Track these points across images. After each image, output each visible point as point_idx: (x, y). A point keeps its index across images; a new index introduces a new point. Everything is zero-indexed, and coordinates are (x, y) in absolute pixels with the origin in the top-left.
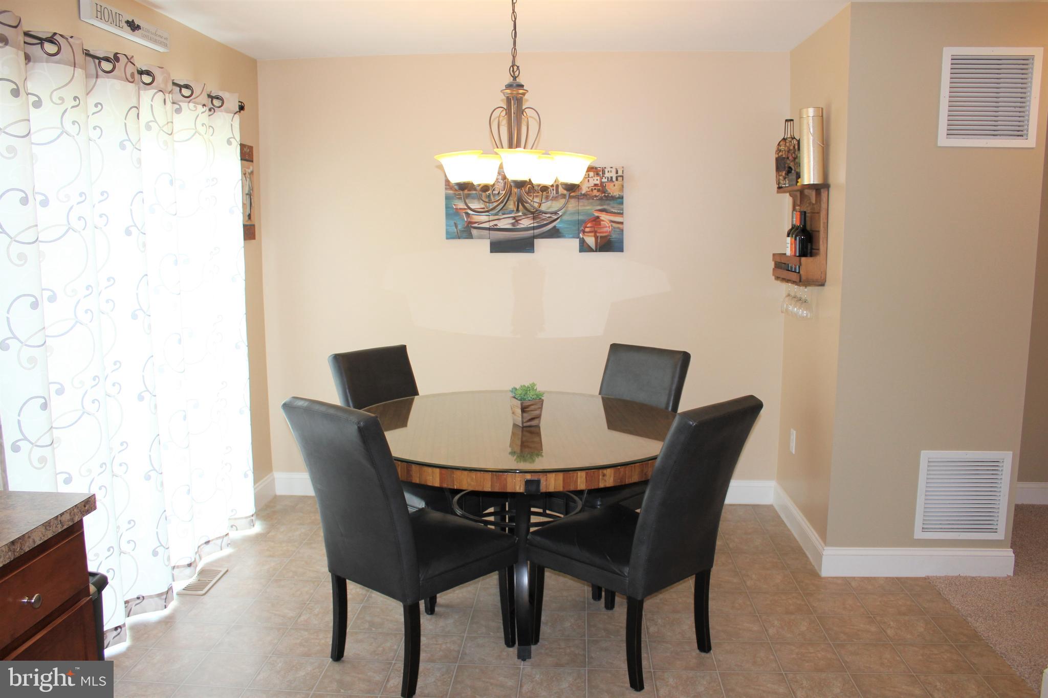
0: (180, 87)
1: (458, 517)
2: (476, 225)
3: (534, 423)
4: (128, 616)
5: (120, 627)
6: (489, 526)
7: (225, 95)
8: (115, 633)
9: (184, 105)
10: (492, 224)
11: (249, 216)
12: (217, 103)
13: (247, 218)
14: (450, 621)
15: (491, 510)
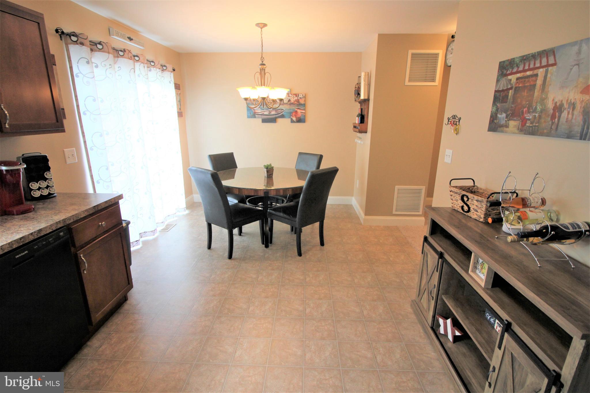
0: (150, 62)
1: (248, 205)
2: (257, 113)
3: (270, 176)
4: (141, 238)
5: (138, 241)
6: (257, 208)
7: (168, 65)
8: (136, 242)
9: (152, 68)
10: (262, 113)
11: (180, 109)
12: (164, 68)
13: (179, 110)
14: (246, 237)
15: (260, 204)
